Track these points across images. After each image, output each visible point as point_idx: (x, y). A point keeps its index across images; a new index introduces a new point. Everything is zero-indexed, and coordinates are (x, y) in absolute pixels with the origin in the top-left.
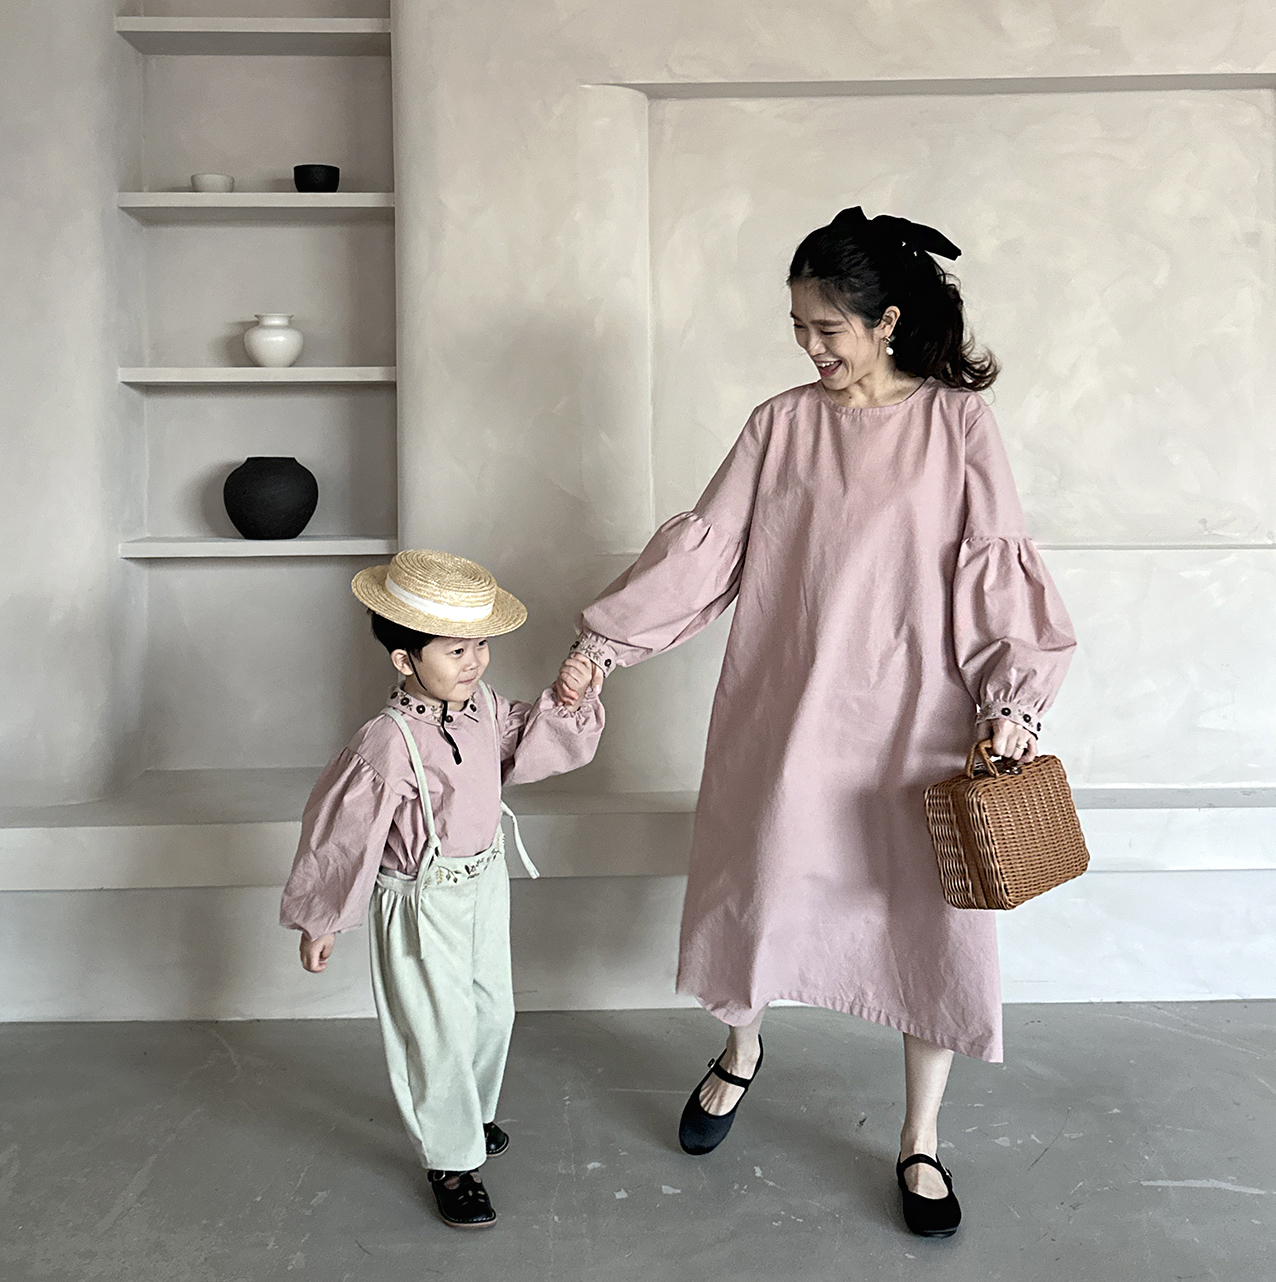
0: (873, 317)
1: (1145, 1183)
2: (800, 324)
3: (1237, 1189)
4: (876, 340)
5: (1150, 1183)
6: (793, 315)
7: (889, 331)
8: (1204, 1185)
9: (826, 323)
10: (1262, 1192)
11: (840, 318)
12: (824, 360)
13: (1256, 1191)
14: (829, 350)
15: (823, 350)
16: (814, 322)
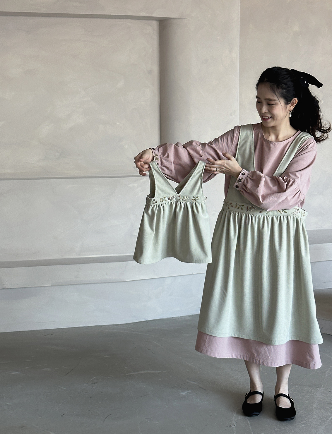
0: (288, 101)
1: (127, 374)
2: (259, 100)
3: (153, 372)
4: (287, 110)
5: (128, 374)
6: (257, 97)
7: (292, 108)
8: (144, 372)
9: (270, 100)
10: (160, 372)
11: (276, 98)
12: (267, 116)
13: (159, 372)
14: (270, 111)
15: (267, 111)
16: (266, 99)
